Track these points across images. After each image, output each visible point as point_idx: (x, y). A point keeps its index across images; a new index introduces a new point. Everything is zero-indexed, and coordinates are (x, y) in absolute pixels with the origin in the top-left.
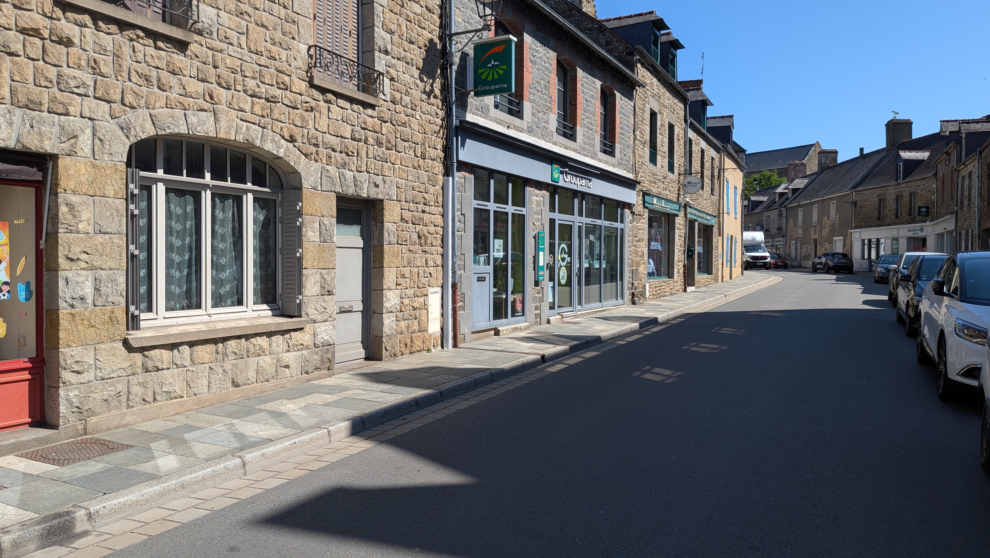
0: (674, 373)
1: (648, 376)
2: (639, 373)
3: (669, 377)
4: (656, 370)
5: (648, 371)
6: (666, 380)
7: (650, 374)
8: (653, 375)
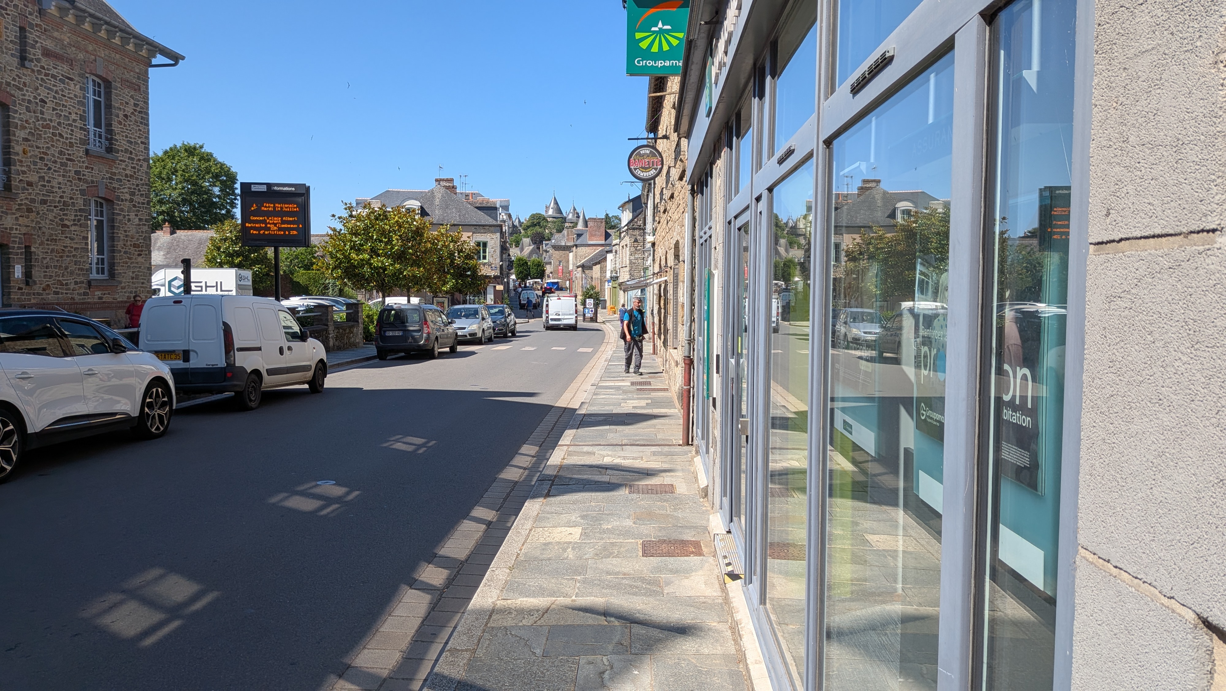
0: (391, 445)
1: (419, 441)
2: (430, 444)
3: (397, 441)
4: (410, 448)
5: (420, 446)
6: (401, 438)
7: (417, 443)
8: (414, 442)
